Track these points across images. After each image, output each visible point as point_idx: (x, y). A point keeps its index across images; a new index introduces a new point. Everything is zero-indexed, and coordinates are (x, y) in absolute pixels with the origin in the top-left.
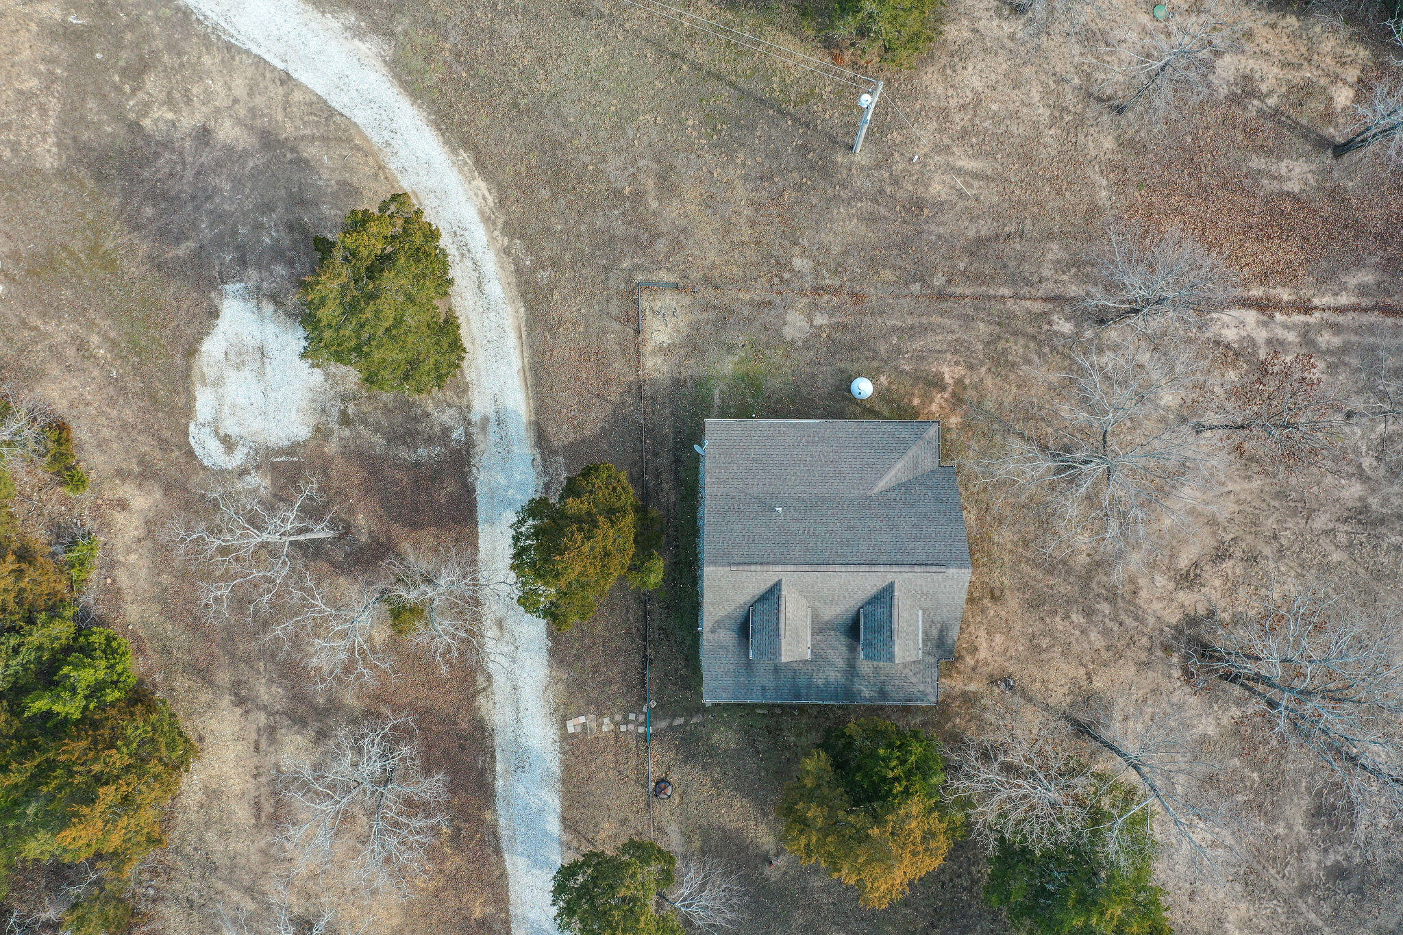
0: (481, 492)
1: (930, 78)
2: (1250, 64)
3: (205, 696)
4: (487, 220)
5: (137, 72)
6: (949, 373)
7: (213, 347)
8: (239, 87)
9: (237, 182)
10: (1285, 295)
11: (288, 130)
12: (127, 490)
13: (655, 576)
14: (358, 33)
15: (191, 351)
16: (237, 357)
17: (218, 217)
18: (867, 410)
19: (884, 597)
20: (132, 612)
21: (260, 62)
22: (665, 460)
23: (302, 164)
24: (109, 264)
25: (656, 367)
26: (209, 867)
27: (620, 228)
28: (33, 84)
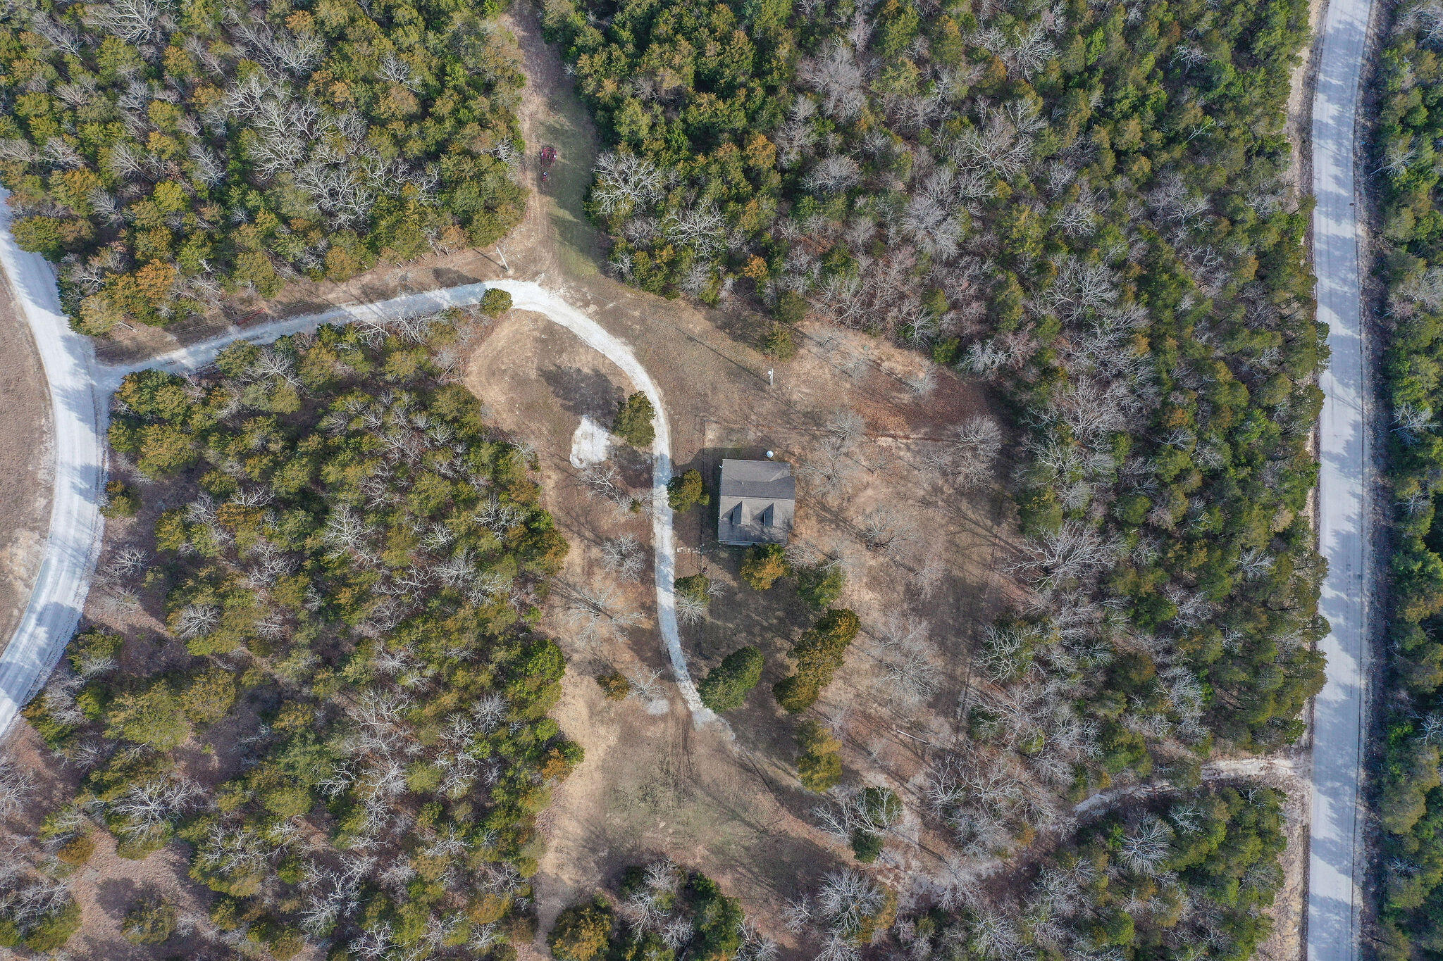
0: (655, 478)
1: (795, 365)
2: (893, 365)
3: (570, 535)
4: (661, 400)
5: (561, 352)
6: (797, 450)
7: (578, 433)
8: (590, 358)
9: (588, 385)
10: (901, 434)
11: (603, 371)
12: (551, 473)
13: (706, 502)
14: (626, 345)
15: (572, 434)
16: (585, 436)
17: (582, 395)
18: (771, 460)
19: (771, 508)
20: (550, 509)
21: (596, 351)
22: (710, 473)
23: (607, 381)
24: (549, 407)
25: (708, 445)
26: (568, 585)
27: (700, 405)
28: (530, 354)
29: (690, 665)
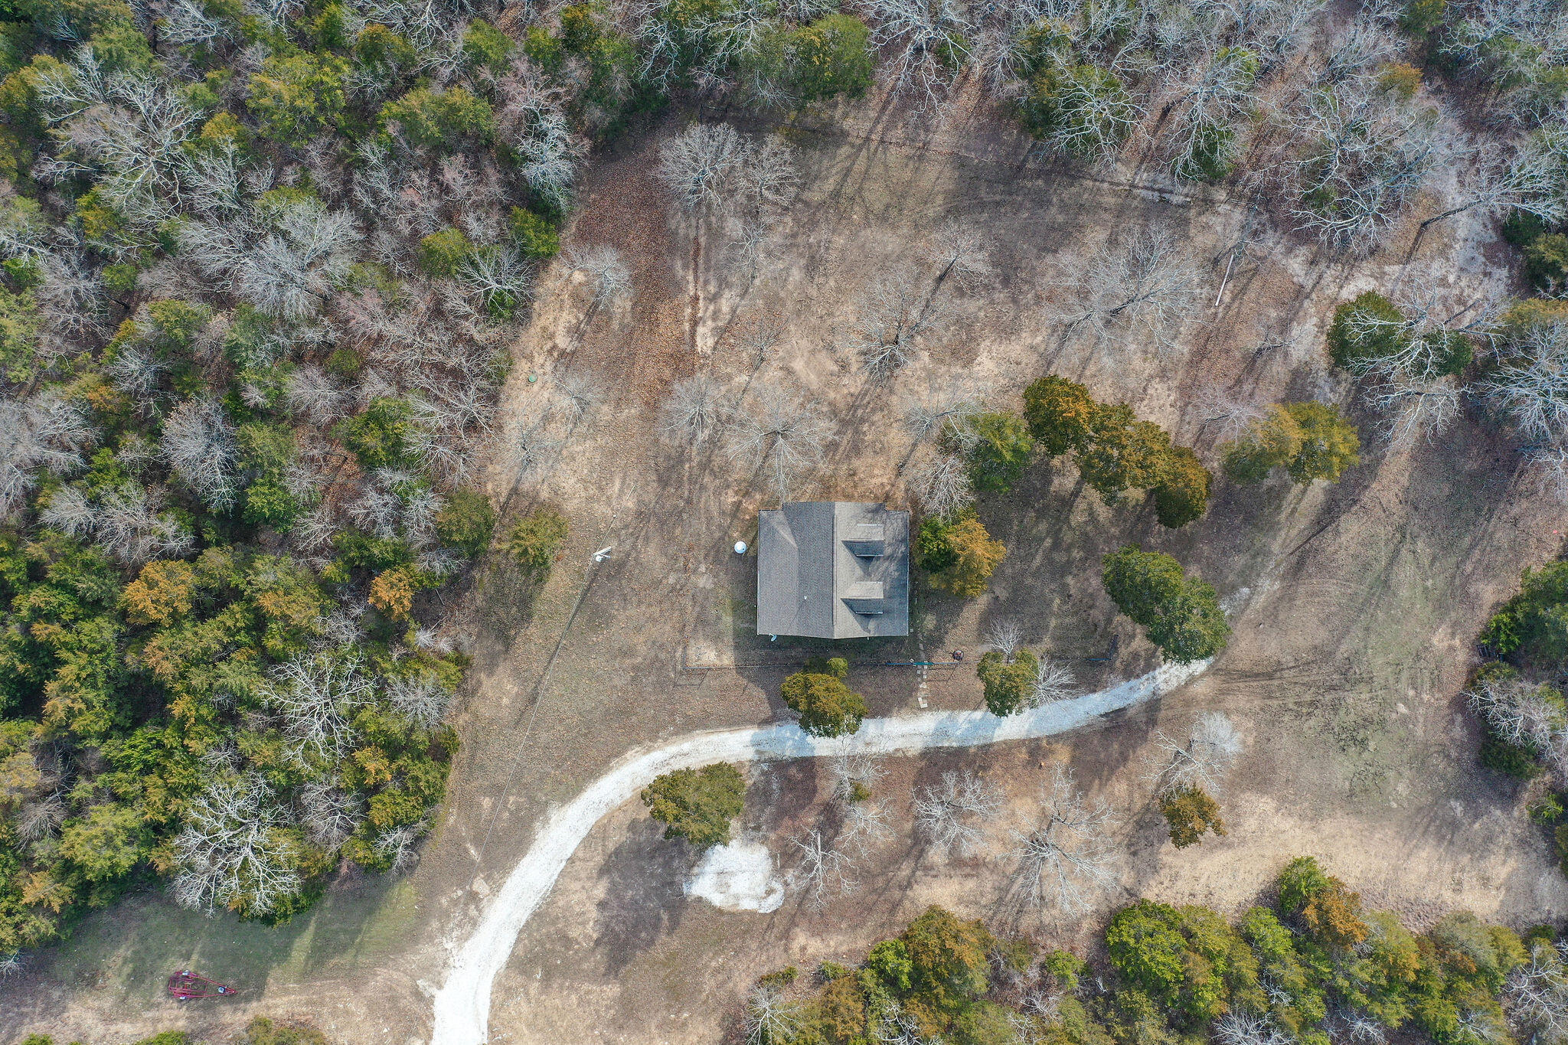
0: (796, 754)
1: (570, 506)
2: (561, 330)
3: (907, 904)
4: (649, 751)
5: (567, 941)
6: (731, 498)
7: (717, 900)
8: (575, 886)
9: (627, 887)
10: (688, 311)
11: (599, 859)
12: (795, 946)
13: (839, 662)
14: (547, 821)
15: (720, 912)
16: (723, 887)
17: (647, 897)
18: (752, 543)
19: (850, 546)
20: (862, 944)
21: (562, 874)
22: (779, 654)
23: (617, 852)
24: (672, 956)
25: (728, 659)
26: (1000, 902)
27: (652, 678)
28: (574, 998)
29: (1129, 674)
